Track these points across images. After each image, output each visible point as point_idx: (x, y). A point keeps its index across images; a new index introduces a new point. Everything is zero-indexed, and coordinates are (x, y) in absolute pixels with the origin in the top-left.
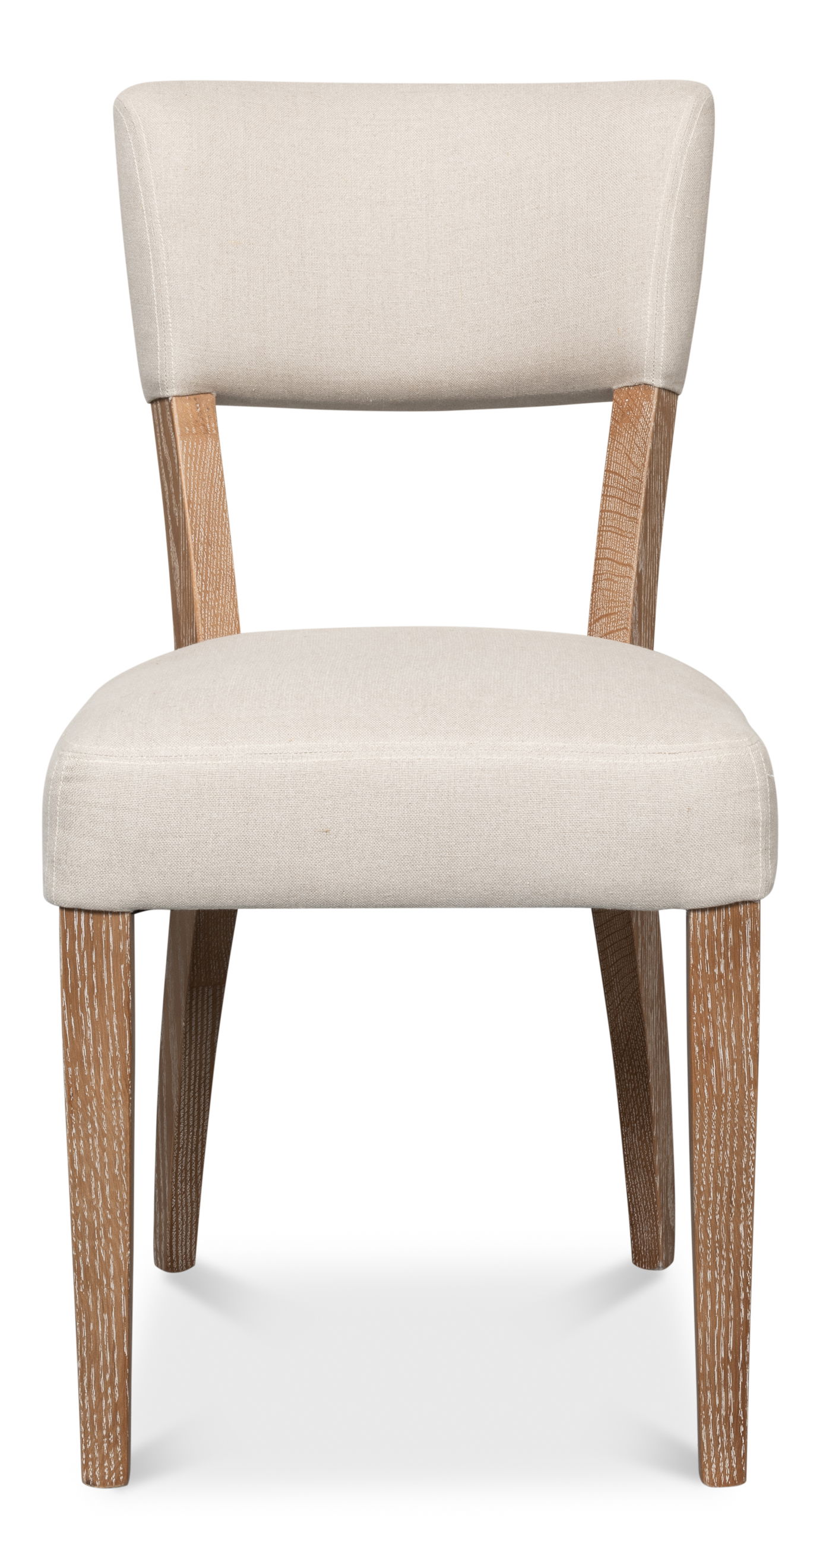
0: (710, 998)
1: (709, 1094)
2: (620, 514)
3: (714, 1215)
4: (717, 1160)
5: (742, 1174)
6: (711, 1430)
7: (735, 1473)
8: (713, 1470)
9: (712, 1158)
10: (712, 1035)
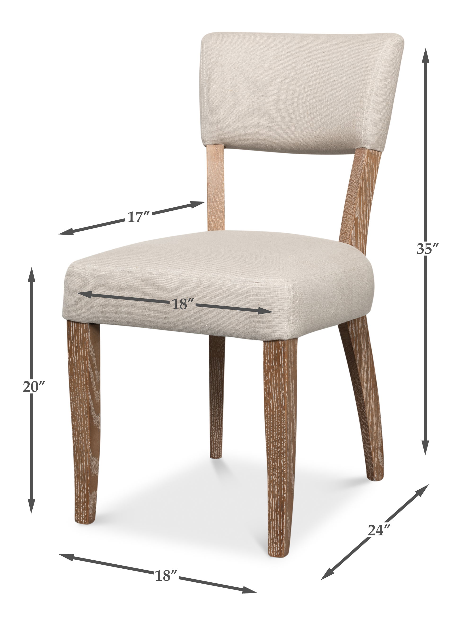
0: (270, 375)
1: (269, 410)
2: (351, 195)
3: (272, 455)
4: (273, 435)
5: (282, 442)
6: (271, 535)
7: (279, 553)
8: (272, 550)
9: (271, 434)
10: (270, 388)
